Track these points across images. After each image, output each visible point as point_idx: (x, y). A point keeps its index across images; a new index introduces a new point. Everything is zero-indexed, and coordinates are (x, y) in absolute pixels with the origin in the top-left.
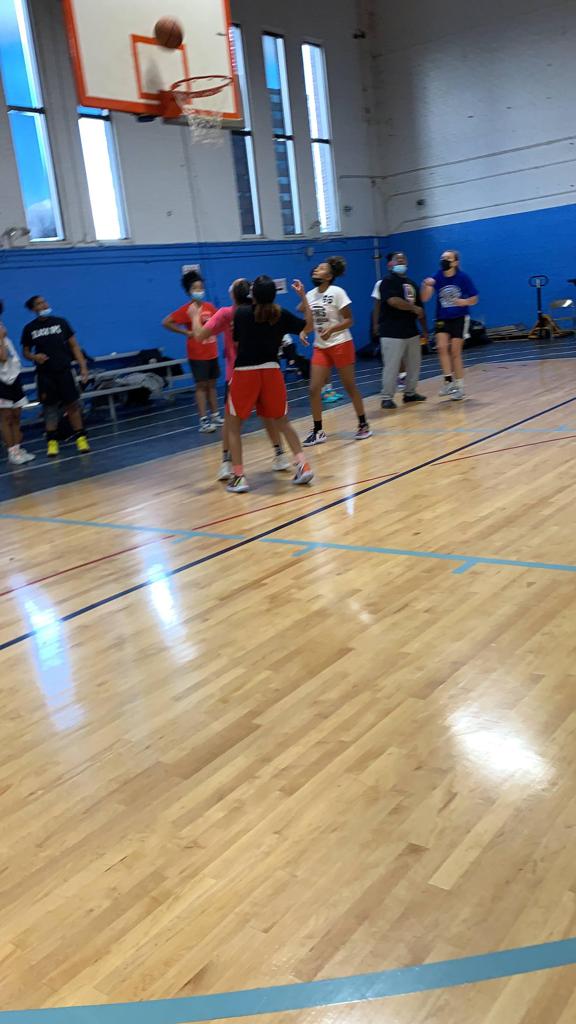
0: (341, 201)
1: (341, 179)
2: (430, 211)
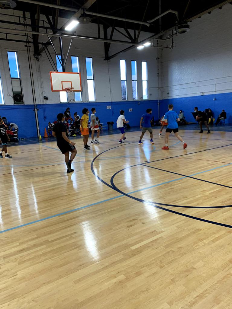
0: (149, 93)
2: (170, 95)
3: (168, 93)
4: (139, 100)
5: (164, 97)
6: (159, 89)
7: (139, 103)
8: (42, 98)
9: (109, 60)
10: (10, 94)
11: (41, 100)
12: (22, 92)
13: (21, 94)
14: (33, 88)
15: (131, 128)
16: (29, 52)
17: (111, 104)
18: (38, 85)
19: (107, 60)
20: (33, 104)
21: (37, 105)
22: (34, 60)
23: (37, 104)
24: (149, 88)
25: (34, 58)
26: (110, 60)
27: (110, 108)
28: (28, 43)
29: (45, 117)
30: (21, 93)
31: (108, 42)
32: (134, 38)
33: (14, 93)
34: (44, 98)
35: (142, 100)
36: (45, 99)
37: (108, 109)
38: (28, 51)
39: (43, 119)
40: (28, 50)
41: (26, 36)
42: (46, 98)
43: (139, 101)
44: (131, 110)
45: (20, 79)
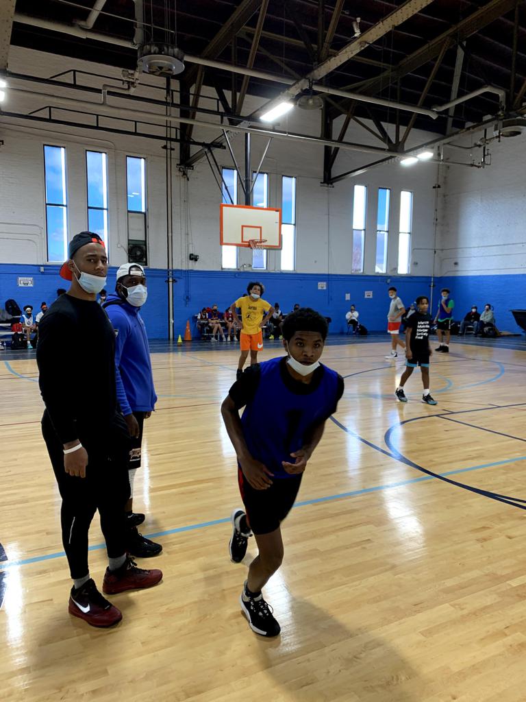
0: (412, 260)
1: (414, 250)
2: (459, 268)
3: (456, 264)
4: (390, 274)
5: (447, 272)
6: (435, 252)
7: (389, 281)
8: (185, 257)
9: (331, 184)
10: (123, 245)
11: (184, 260)
12: (146, 241)
13: (144, 247)
14: (170, 234)
15: (369, 334)
16: (169, 160)
17: (327, 278)
18: (181, 229)
19: (328, 184)
20: (167, 268)
21: (173, 271)
22: (177, 176)
23: (174, 268)
24: (414, 249)
25: (178, 173)
26: (334, 184)
27: (325, 288)
28: (169, 142)
29: (187, 298)
30: (144, 243)
31: (333, 145)
32: (394, 142)
33: (130, 242)
34: (190, 256)
35: (396, 275)
36: (191, 259)
37: (319, 288)
38: (168, 158)
39: (184, 302)
40: (169, 156)
41: (167, 126)
42: (194, 258)
43: (390, 277)
44: (369, 294)
45: (145, 214)
